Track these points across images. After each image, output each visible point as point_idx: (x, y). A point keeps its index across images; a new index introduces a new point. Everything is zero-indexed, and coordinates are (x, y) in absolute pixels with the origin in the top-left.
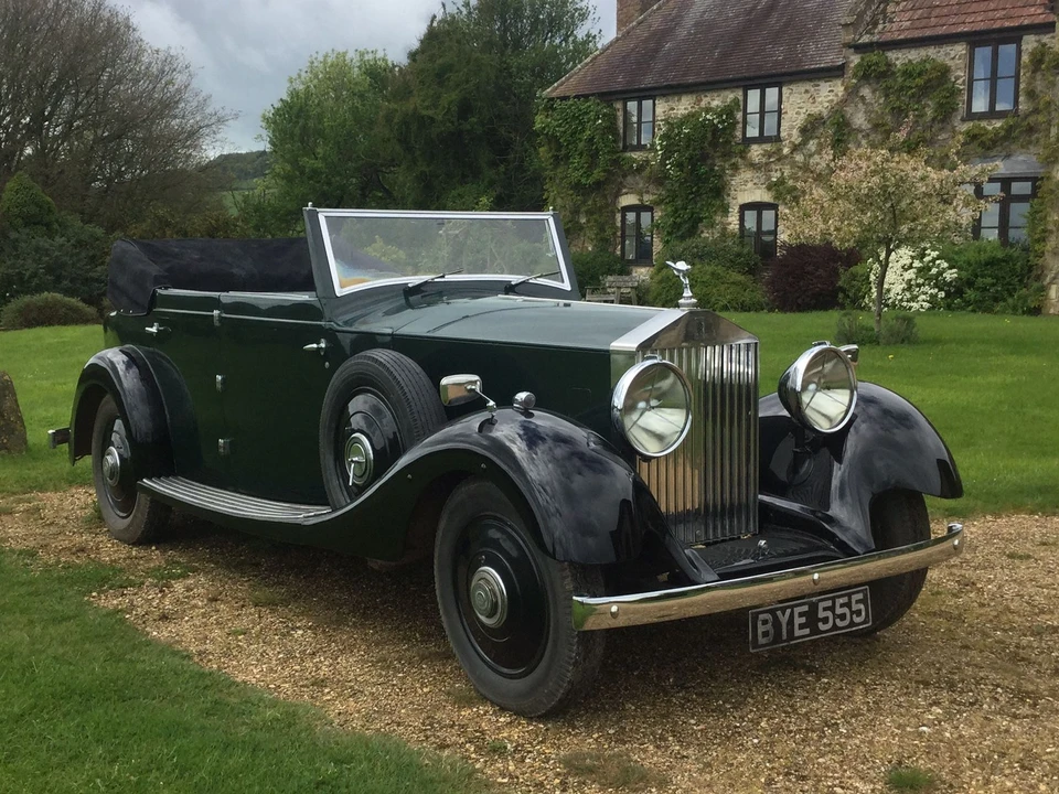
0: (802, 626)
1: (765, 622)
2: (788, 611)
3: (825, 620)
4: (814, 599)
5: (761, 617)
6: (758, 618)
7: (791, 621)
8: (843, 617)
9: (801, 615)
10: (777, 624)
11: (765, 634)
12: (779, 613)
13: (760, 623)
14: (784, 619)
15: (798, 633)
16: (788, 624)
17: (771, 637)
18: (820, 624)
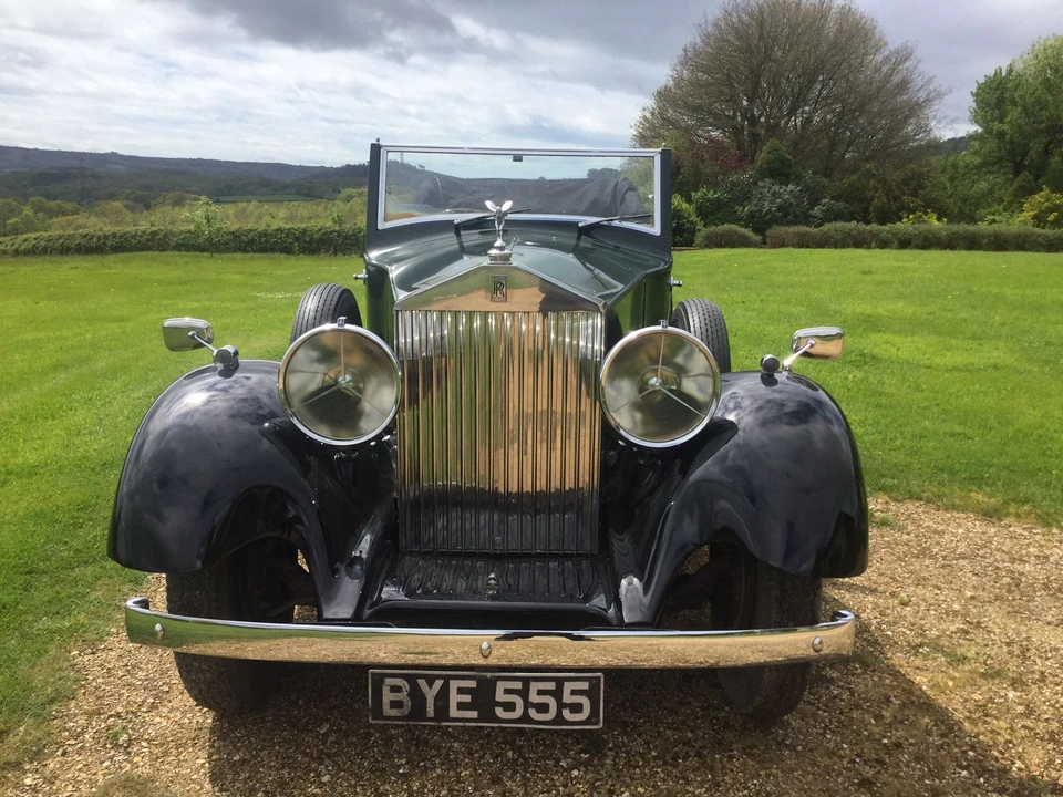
0: (461, 706)
1: (396, 689)
2: (438, 684)
3: (510, 707)
4: (489, 675)
5: (389, 681)
6: (383, 682)
7: (443, 695)
8: (543, 708)
9: (461, 691)
10: (417, 696)
11: (396, 704)
12: (422, 683)
13: (386, 690)
14: (431, 693)
15: (454, 712)
16: (437, 699)
17: (406, 711)
18: (499, 712)
